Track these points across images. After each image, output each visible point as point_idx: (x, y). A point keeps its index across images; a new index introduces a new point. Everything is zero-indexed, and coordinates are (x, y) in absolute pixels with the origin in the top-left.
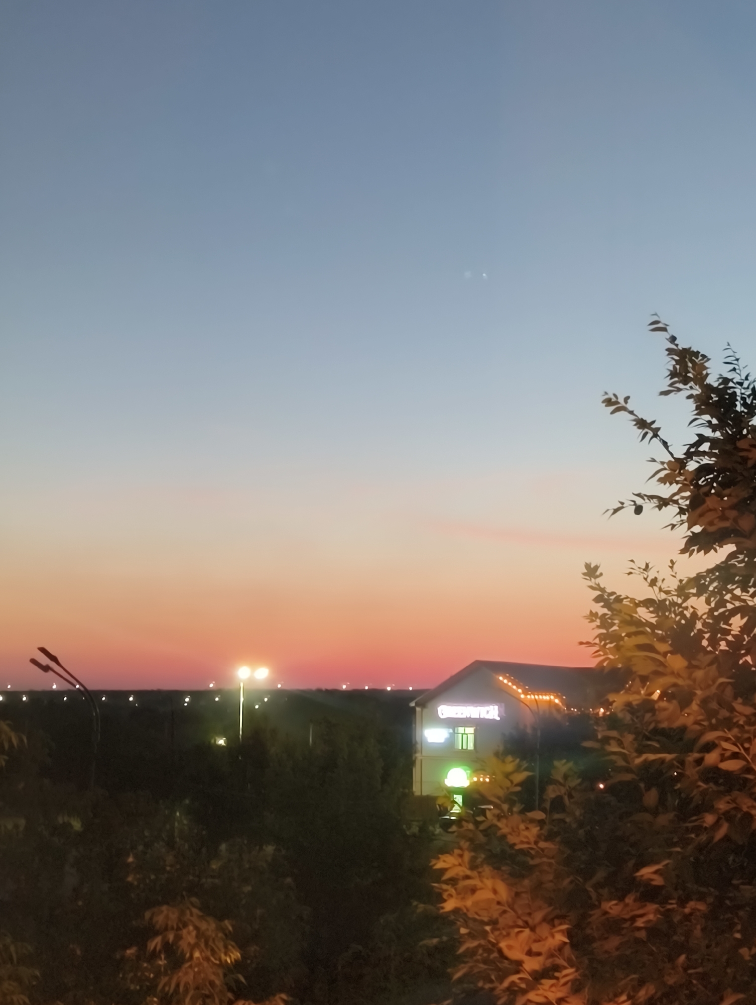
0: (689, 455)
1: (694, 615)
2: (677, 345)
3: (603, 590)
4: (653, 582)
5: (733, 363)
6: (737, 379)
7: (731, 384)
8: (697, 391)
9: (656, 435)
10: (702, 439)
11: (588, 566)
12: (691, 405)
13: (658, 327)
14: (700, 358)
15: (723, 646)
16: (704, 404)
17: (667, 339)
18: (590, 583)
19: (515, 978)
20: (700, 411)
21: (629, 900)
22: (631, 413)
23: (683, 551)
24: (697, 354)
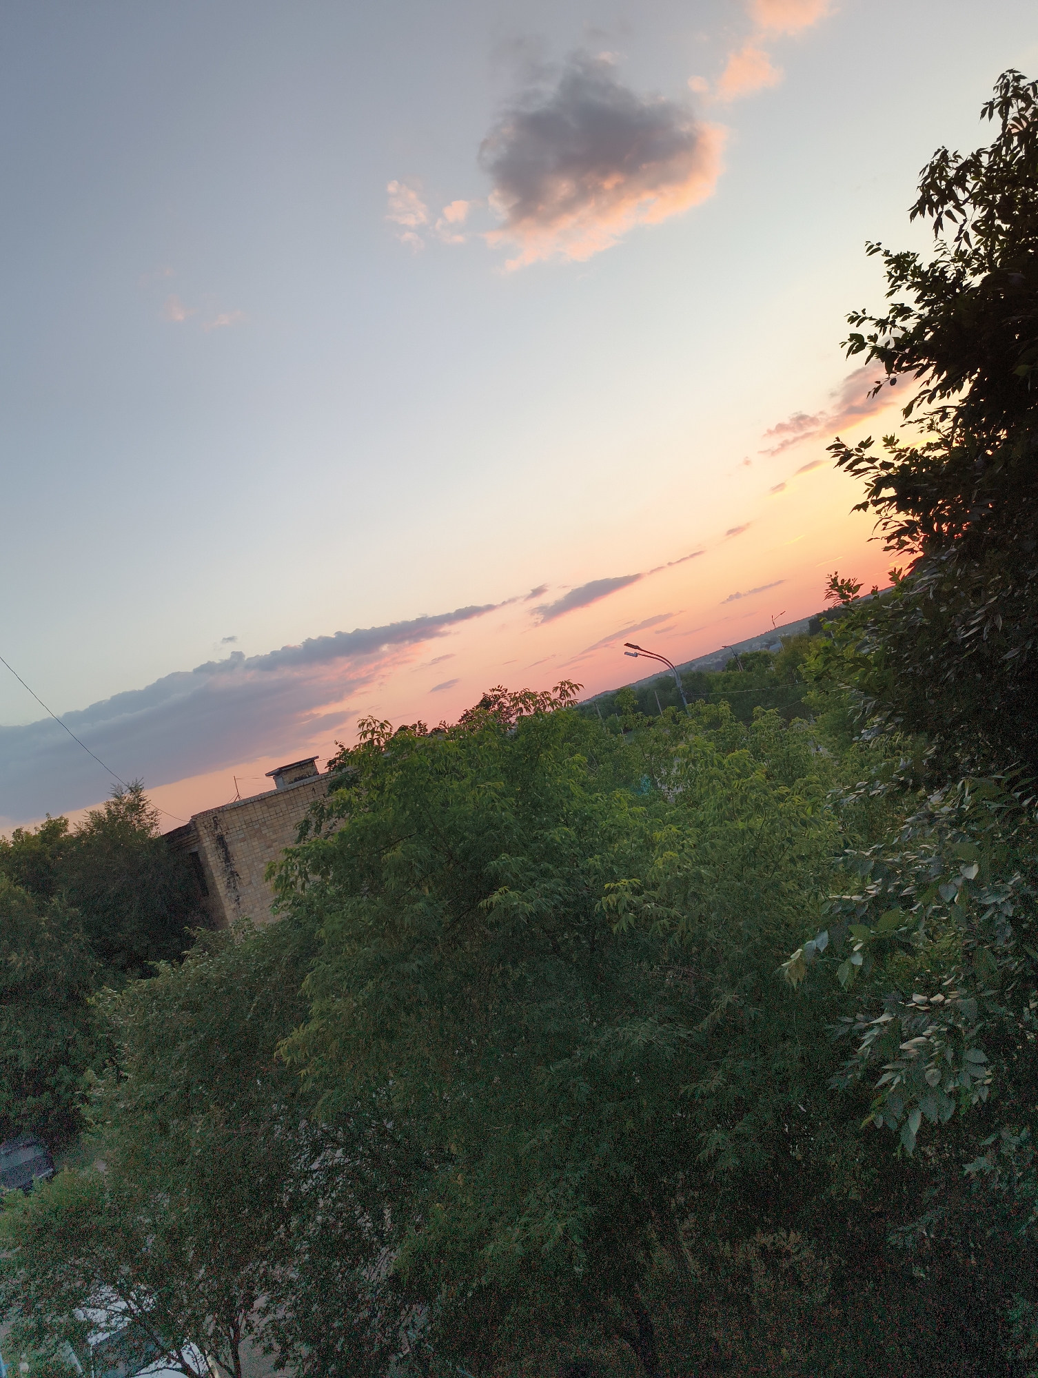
2: (891, 256)
14: (911, 257)
17: (883, 255)
22: (871, 319)
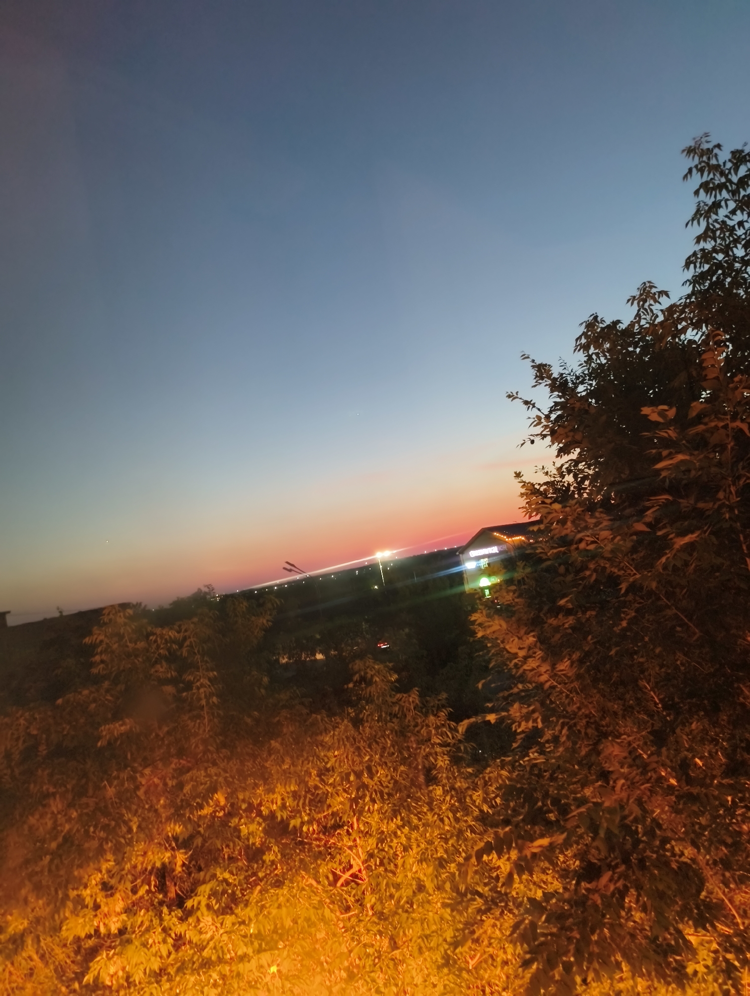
0: (551, 412)
1: (569, 485)
2: (535, 363)
3: (525, 482)
4: (547, 473)
5: (564, 365)
6: (567, 372)
7: (564, 375)
8: (549, 382)
9: (534, 406)
10: (556, 404)
11: (515, 473)
12: (548, 389)
13: (525, 357)
14: (548, 366)
15: (585, 495)
16: (553, 388)
17: (530, 362)
18: (519, 480)
19: (516, 661)
20: (552, 391)
21: (560, 616)
22: (520, 399)
23: (557, 456)
24: (546, 365)
